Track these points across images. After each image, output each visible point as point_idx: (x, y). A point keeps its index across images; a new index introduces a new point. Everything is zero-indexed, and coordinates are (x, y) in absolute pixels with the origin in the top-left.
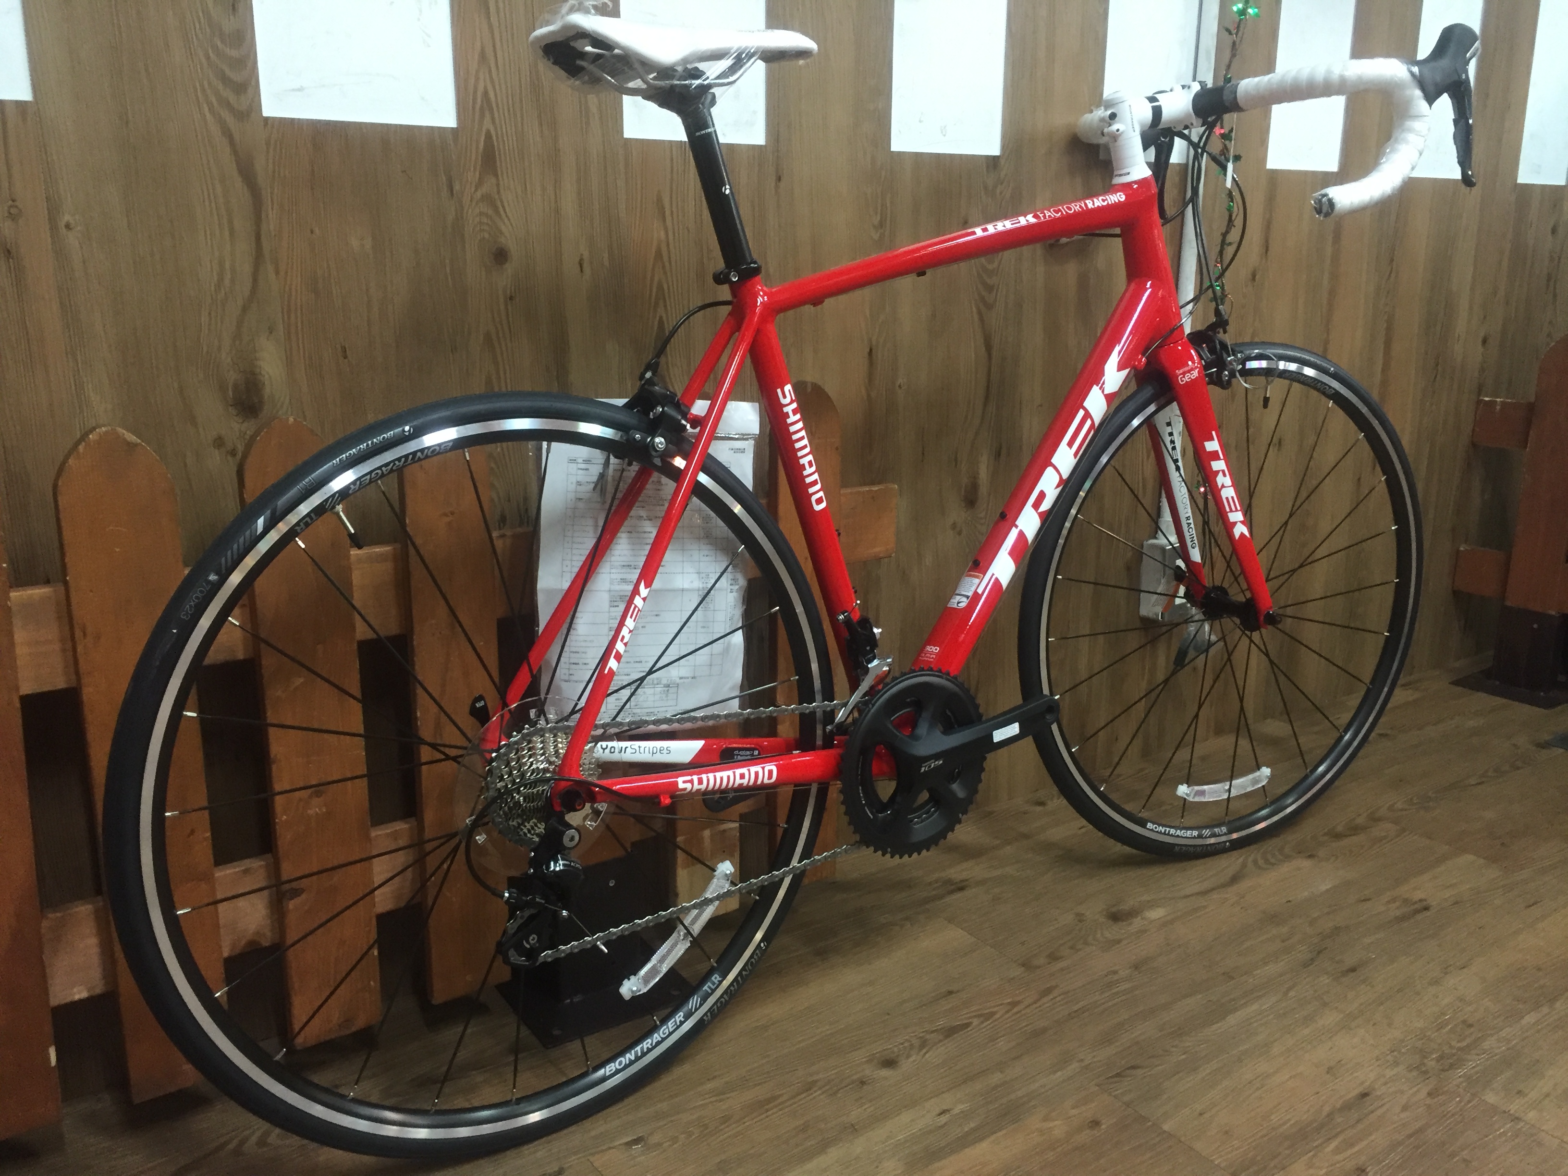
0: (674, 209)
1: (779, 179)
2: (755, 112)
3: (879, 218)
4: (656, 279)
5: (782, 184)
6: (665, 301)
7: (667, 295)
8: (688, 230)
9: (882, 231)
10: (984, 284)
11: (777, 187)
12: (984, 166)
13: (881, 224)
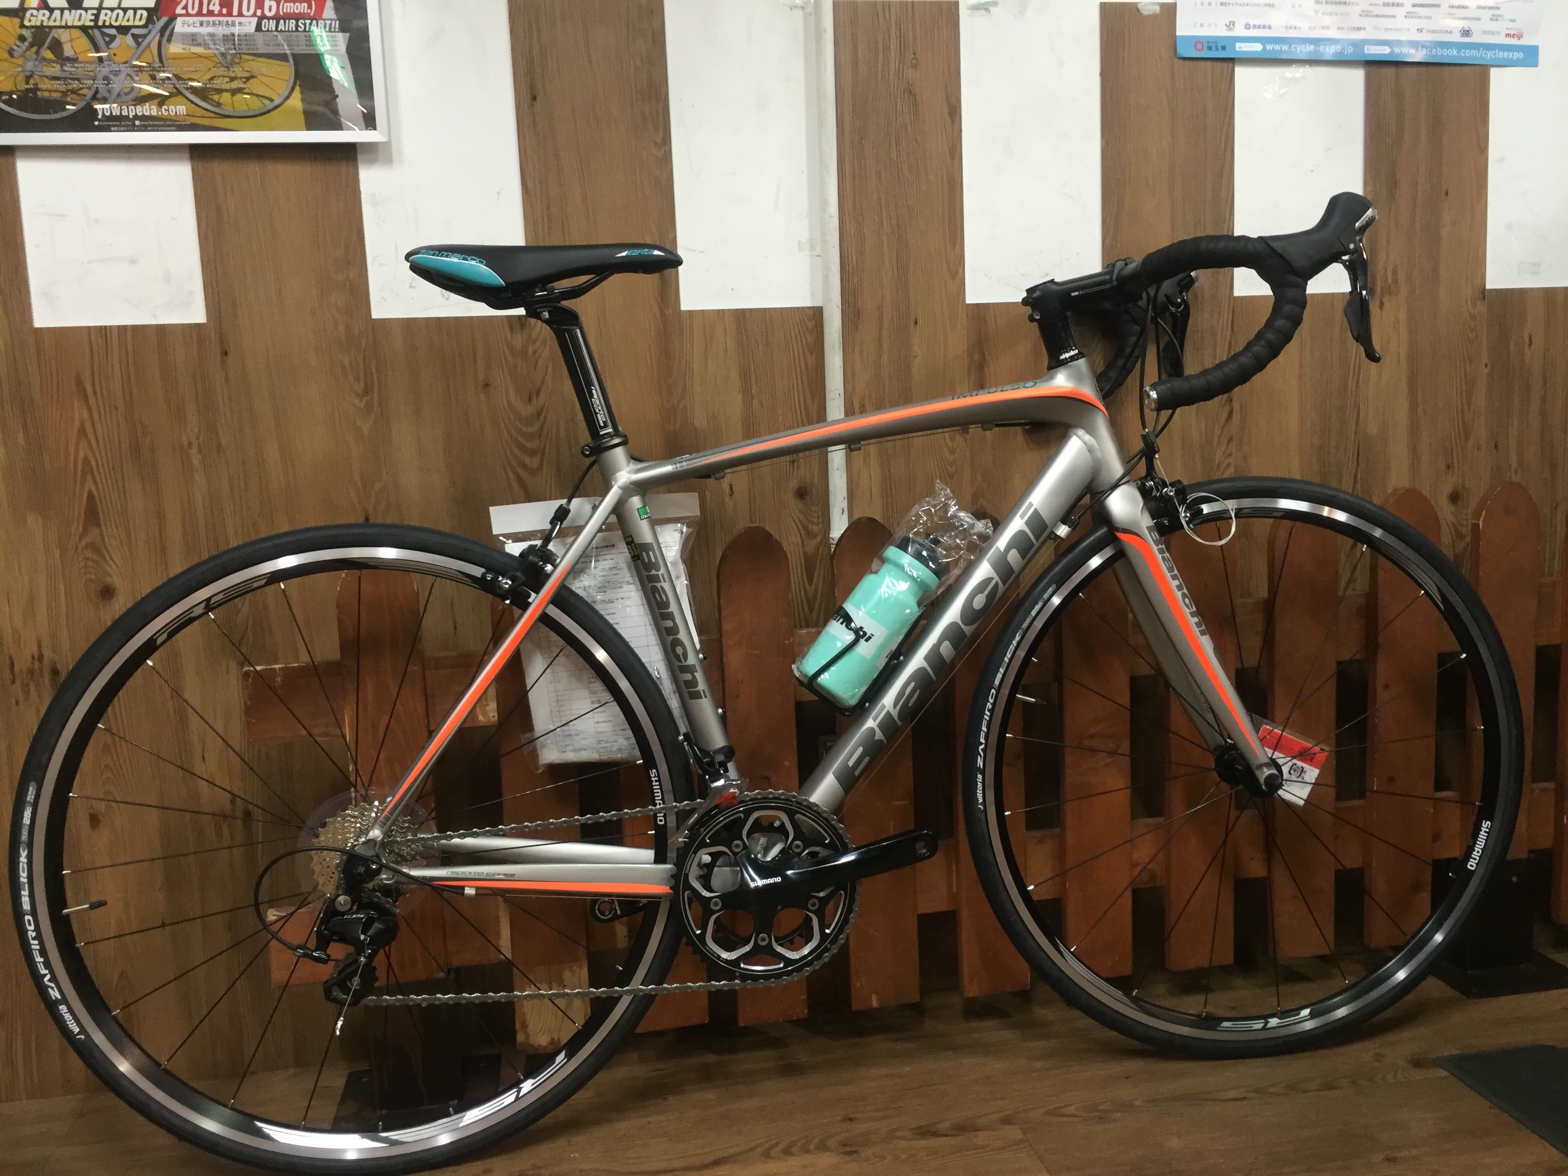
0: (98, 389)
1: (226, 354)
2: (191, 293)
3: (362, 385)
4: (81, 455)
5: (230, 357)
6: (93, 477)
7: (94, 468)
8: (117, 409)
9: (368, 398)
10: (522, 447)
11: (223, 362)
12: (506, 325)
13: (367, 391)
